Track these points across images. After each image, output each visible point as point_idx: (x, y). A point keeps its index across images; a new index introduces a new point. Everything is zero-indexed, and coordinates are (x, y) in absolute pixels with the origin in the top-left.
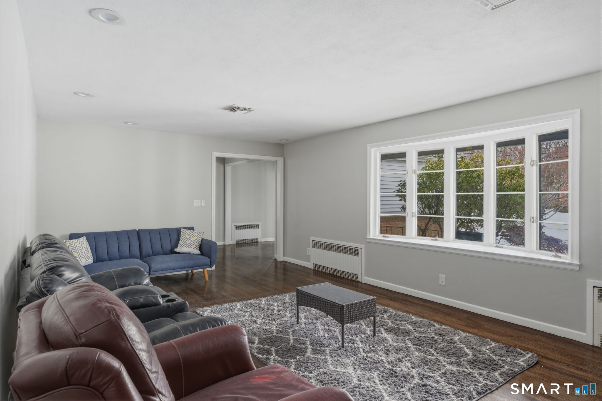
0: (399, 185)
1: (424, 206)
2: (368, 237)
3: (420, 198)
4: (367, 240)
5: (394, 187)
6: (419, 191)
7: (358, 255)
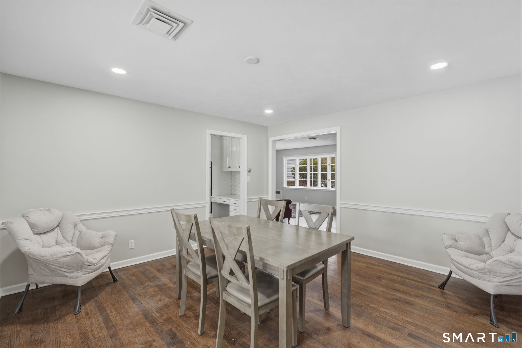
0: (292, 169)
1: (301, 177)
2: (283, 187)
3: (299, 174)
4: (283, 188)
5: (290, 169)
6: (299, 171)
7: (279, 194)
